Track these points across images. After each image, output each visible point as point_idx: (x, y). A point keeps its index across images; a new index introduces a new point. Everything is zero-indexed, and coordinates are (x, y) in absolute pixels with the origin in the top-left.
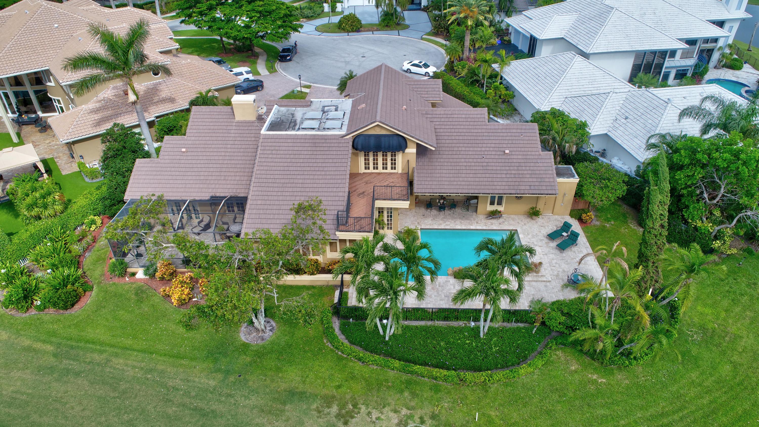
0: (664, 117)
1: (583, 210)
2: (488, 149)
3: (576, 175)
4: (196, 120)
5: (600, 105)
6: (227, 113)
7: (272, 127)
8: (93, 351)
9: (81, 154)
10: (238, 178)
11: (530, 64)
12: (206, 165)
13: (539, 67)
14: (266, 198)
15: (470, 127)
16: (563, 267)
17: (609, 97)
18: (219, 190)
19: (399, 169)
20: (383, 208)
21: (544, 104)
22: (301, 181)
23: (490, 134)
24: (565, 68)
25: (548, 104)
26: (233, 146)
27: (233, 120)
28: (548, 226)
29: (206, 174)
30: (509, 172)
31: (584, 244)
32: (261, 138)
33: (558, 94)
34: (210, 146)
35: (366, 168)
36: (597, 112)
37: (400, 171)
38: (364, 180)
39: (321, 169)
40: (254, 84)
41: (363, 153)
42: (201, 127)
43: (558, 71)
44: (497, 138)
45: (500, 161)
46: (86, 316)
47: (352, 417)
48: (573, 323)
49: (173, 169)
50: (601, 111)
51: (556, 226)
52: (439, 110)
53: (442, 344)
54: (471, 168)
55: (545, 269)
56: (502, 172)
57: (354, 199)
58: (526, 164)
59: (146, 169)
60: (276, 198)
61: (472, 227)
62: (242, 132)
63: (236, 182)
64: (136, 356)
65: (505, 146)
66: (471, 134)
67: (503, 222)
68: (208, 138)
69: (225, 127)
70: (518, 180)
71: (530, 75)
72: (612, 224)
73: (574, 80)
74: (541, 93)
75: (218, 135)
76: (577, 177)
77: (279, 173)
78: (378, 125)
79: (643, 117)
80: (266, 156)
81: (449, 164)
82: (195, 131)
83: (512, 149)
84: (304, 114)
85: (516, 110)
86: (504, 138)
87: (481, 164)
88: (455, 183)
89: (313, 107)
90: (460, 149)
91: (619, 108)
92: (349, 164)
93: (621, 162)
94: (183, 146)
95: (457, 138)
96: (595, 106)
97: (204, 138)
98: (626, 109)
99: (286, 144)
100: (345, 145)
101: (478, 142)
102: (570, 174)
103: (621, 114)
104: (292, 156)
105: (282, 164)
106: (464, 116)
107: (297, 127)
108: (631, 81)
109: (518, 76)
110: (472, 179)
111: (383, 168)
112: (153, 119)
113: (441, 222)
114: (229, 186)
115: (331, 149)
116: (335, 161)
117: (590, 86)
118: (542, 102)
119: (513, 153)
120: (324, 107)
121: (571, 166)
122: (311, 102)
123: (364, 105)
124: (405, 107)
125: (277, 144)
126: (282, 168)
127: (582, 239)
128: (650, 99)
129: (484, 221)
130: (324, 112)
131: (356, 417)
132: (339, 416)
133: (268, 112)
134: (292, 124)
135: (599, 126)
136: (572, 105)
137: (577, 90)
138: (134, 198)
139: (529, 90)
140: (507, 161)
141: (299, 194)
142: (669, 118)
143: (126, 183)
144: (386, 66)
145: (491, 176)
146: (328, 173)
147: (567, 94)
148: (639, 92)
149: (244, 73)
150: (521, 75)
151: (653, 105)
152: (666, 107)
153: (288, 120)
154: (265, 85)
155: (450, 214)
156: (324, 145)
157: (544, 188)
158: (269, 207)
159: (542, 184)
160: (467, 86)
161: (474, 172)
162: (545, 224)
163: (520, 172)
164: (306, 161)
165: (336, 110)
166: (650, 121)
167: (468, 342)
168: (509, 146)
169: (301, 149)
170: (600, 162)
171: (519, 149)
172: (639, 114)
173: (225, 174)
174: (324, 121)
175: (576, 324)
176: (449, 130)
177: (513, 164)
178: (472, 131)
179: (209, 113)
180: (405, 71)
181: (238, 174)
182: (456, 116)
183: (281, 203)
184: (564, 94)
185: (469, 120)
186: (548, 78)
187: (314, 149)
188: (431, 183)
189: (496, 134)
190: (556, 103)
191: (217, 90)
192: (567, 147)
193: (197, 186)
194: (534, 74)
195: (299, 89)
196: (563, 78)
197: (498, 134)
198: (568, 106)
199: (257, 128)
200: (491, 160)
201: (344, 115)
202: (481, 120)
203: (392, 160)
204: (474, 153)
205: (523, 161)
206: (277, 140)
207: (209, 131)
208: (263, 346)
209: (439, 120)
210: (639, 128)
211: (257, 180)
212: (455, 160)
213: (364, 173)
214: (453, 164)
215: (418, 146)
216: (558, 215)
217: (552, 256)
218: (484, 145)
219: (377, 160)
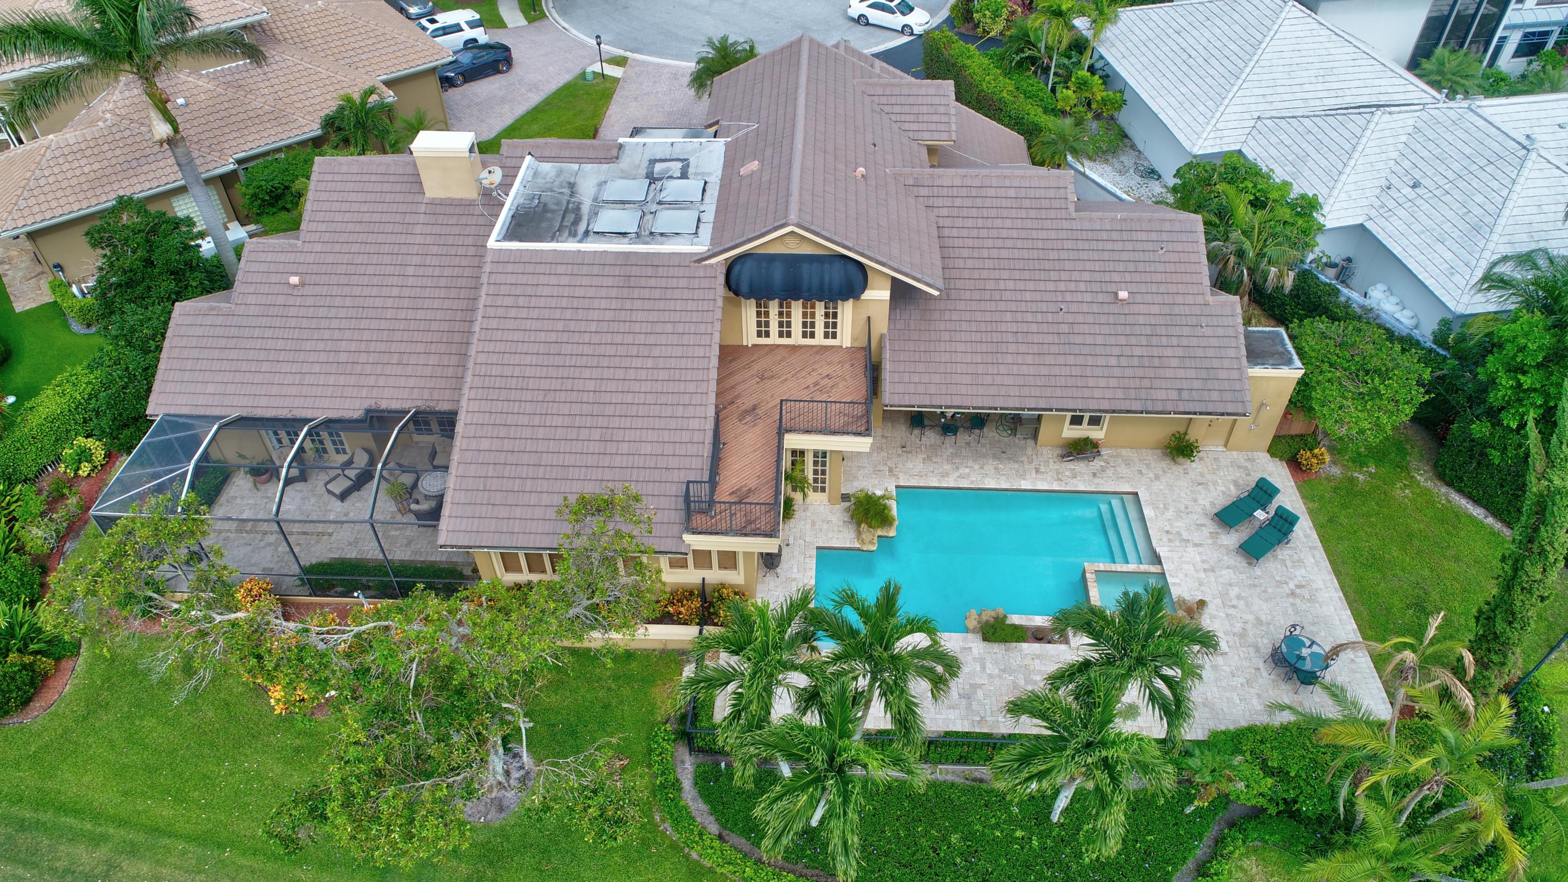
0: (1517, 188)
1: (1301, 436)
2: (1072, 286)
3: (1295, 357)
4: (324, 196)
5: (1348, 147)
6: (405, 179)
7: (519, 225)
8: (75, 837)
9: (55, 261)
10: (433, 360)
11: (1168, 19)
12: (353, 324)
13: (1189, 28)
14: (503, 432)
15: (1029, 224)
16: (1255, 608)
17: (1372, 126)
18: (388, 393)
19: (846, 337)
20: (802, 453)
21: (1204, 135)
22: (591, 385)
23: (1080, 245)
24: (1259, 37)
25: (1212, 135)
26: (421, 271)
27: (418, 198)
28: (1215, 483)
29: (353, 346)
30: (1126, 350)
31: (1306, 536)
32: (489, 259)
33: (1238, 109)
34: (362, 269)
35: (759, 334)
36: (1340, 166)
37: (847, 343)
38: (757, 367)
39: (645, 351)
40: (487, 57)
41: (753, 301)
42: (338, 217)
43: (1241, 43)
44: (1096, 256)
45: (1103, 319)
46: (60, 731)
48: (1292, 794)
49: (268, 333)
50: (1352, 163)
51: (1236, 483)
52: (949, 176)
53: (954, 838)
54: (1030, 338)
55: (1213, 617)
56: (1108, 350)
57: (731, 429)
58: (1171, 331)
59: (199, 331)
60: (527, 433)
61: (1025, 485)
62: (444, 230)
63: (428, 371)
64: (184, 853)
65: (1116, 277)
66: (1029, 244)
67: (1103, 469)
68: (355, 248)
69: (398, 218)
70: (1150, 373)
71: (1166, 49)
72: (1370, 474)
73: (1281, 69)
74: (1196, 102)
75: (381, 238)
76: (1298, 363)
77: (534, 360)
78: (792, 232)
79: (1461, 184)
80: (501, 312)
81: (974, 327)
82: (323, 227)
83: (1134, 288)
84: (602, 184)
85: (1126, 136)
86: (1116, 256)
87: (1054, 328)
88: (988, 380)
89: (625, 163)
90: (1002, 285)
91: (1395, 155)
92: (718, 326)
93: (1394, 300)
94: (294, 268)
95: (995, 253)
96: (1334, 147)
97: (346, 248)
98: (1413, 158)
99: (553, 280)
100: (705, 283)
101: (1048, 265)
102: (1281, 354)
103: (1401, 172)
104: (568, 314)
105: (542, 336)
106: (1012, 193)
107: (582, 228)
108: (1413, 65)
109: (1135, 51)
110: (1032, 370)
111: (804, 335)
112: (232, 167)
113: (947, 467)
114: (411, 382)
115: (669, 293)
116: (680, 328)
117: (1320, 86)
118: (1198, 129)
119: (1139, 298)
120: (653, 162)
121: (1282, 330)
122: (621, 147)
123: (754, 165)
124: (861, 170)
125: (531, 280)
126: (542, 348)
127: (1304, 530)
128: (1478, 135)
129: (1055, 466)
130: (652, 178)
133: (506, 185)
134: (571, 217)
135: (1345, 205)
136: (1274, 140)
137: (1286, 97)
138: (172, 411)
139: (1163, 92)
140: (1122, 319)
141: (589, 421)
142: (1531, 192)
143: (149, 372)
144: (812, 41)
145: (1080, 360)
146: (661, 363)
147: (1261, 107)
148: (1451, 113)
149: (464, 26)
150: (1144, 49)
151: (1487, 154)
152: (1524, 160)
153: (558, 203)
154: (515, 54)
155: (968, 444)
156: (653, 282)
157: (1215, 396)
158: (512, 458)
159: (1210, 385)
160: (1007, 74)
161: (1035, 349)
162: (1208, 476)
163: (1156, 352)
164: (604, 327)
165: (684, 175)
166: (1480, 199)
167: (1019, 834)
168: (1128, 277)
169: (591, 292)
170: (1342, 299)
171: (1154, 288)
172: (1451, 175)
173: (402, 347)
174: (654, 207)
175: (1301, 798)
176: (974, 233)
177: (1137, 330)
178: (1034, 234)
179: (359, 178)
180: (853, 19)
181: (433, 348)
182: (992, 192)
183: (542, 446)
184: (1253, 107)
185: (1026, 203)
186: (1213, 61)
187: (625, 293)
188: (925, 378)
189: (1094, 245)
190: (1235, 132)
191: (389, 84)
192: (1271, 276)
193: (331, 380)
194: (1176, 48)
195: (597, 68)
196: (1252, 64)
197: (1101, 245)
198: (1264, 142)
199: (481, 220)
200: (1080, 319)
201: (704, 190)
202: (1056, 204)
203: (827, 315)
204: (1038, 296)
205: (1161, 320)
206: (530, 268)
207: (358, 228)
208: (502, 829)
209: (948, 202)
210: (1450, 215)
211: (478, 382)
212: (988, 316)
213: (754, 346)
214: (983, 327)
215: (895, 283)
216: (1239, 449)
217: (1227, 575)
218: (1065, 275)
219: (789, 315)
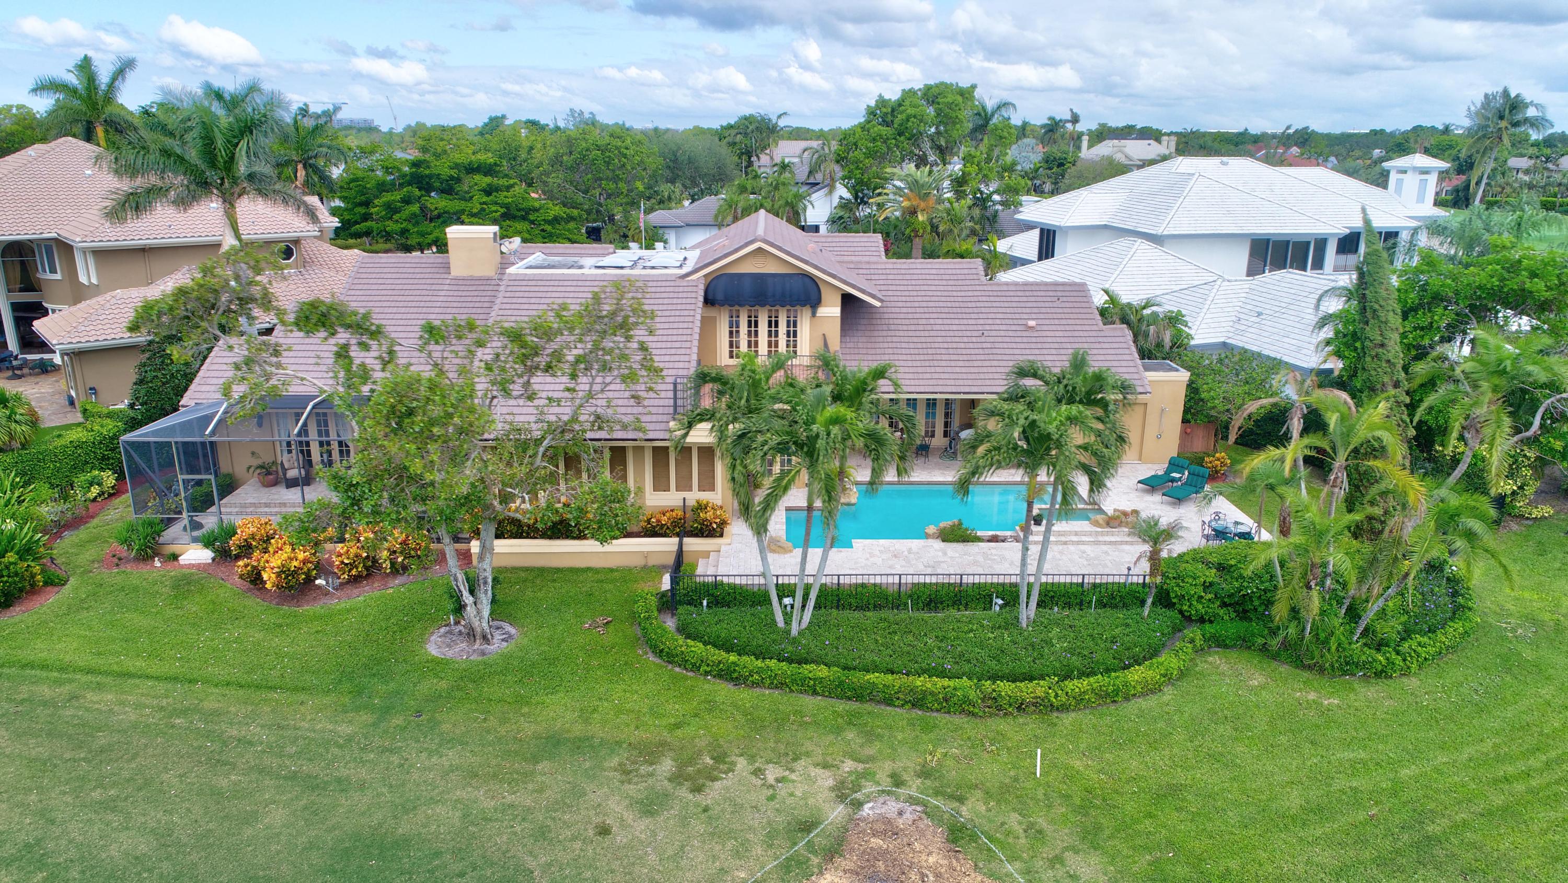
1: (1204, 453)
2: (989, 321)
3: (1182, 370)
4: (364, 276)
6: (435, 265)
8: (39, 681)
9: (92, 385)
17: (1216, 288)
23: (992, 299)
24: (1120, 260)
27: (444, 276)
30: (1041, 358)
32: (507, 279)
35: (731, 355)
36: (1197, 310)
42: (375, 287)
43: (1106, 266)
44: (1006, 304)
45: (1018, 339)
47: (714, 779)
54: (959, 351)
56: (1025, 357)
58: (1075, 345)
62: (464, 293)
64: (152, 687)
65: (1025, 316)
66: (951, 299)
68: (386, 304)
69: (426, 287)
75: (409, 298)
79: (1293, 307)
80: (514, 306)
81: (912, 345)
83: (1040, 322)
86: (1023, 304)
87: (979, 345)
95: (924, 304)
96: (1191, 303)
97: (378, 304)
99: (561, 289)
100: (689, 296)
101: (968, 310)
102: (1172, 369)
103: (1246, 311)
106: (933, 272)
110: (964, 370)
111: (770, 344)
115: (658, 295)
119: (1045, 327)
121: (1169, 361)
125: (542, 289)
128: (1298, 282)
131: (722, 779)
132: (677, 778)
140: (1033, 339)
145: (1003, 363)
153: (564, 265)
155: (916, 464)
161: (965, 358)
162: (1128, 474)
167: (991, 635)
168: (1034, 316)
171: (1056, 322)
172: (1284, 305)
176: (906, 293)
177: (1047, 345)
178: (955, 293)
179: (396, 265)
182: (917, 271)
189: (1004, 299)
200: (999, 339)
203: (788, 324)
204: (963, 328)
205: (1066, 340)
206: (541, 283)
207: (390, 292)
208: (484, 663)
209: (883, 277)
213: (727, 367)
215: (845, 298)
218: (983, 316)
219: (756, 324)
